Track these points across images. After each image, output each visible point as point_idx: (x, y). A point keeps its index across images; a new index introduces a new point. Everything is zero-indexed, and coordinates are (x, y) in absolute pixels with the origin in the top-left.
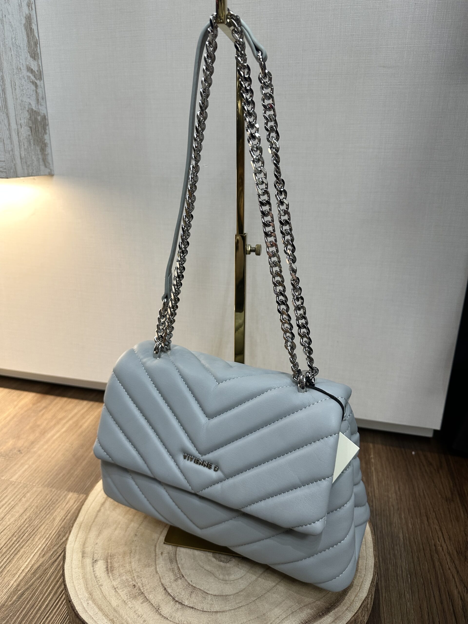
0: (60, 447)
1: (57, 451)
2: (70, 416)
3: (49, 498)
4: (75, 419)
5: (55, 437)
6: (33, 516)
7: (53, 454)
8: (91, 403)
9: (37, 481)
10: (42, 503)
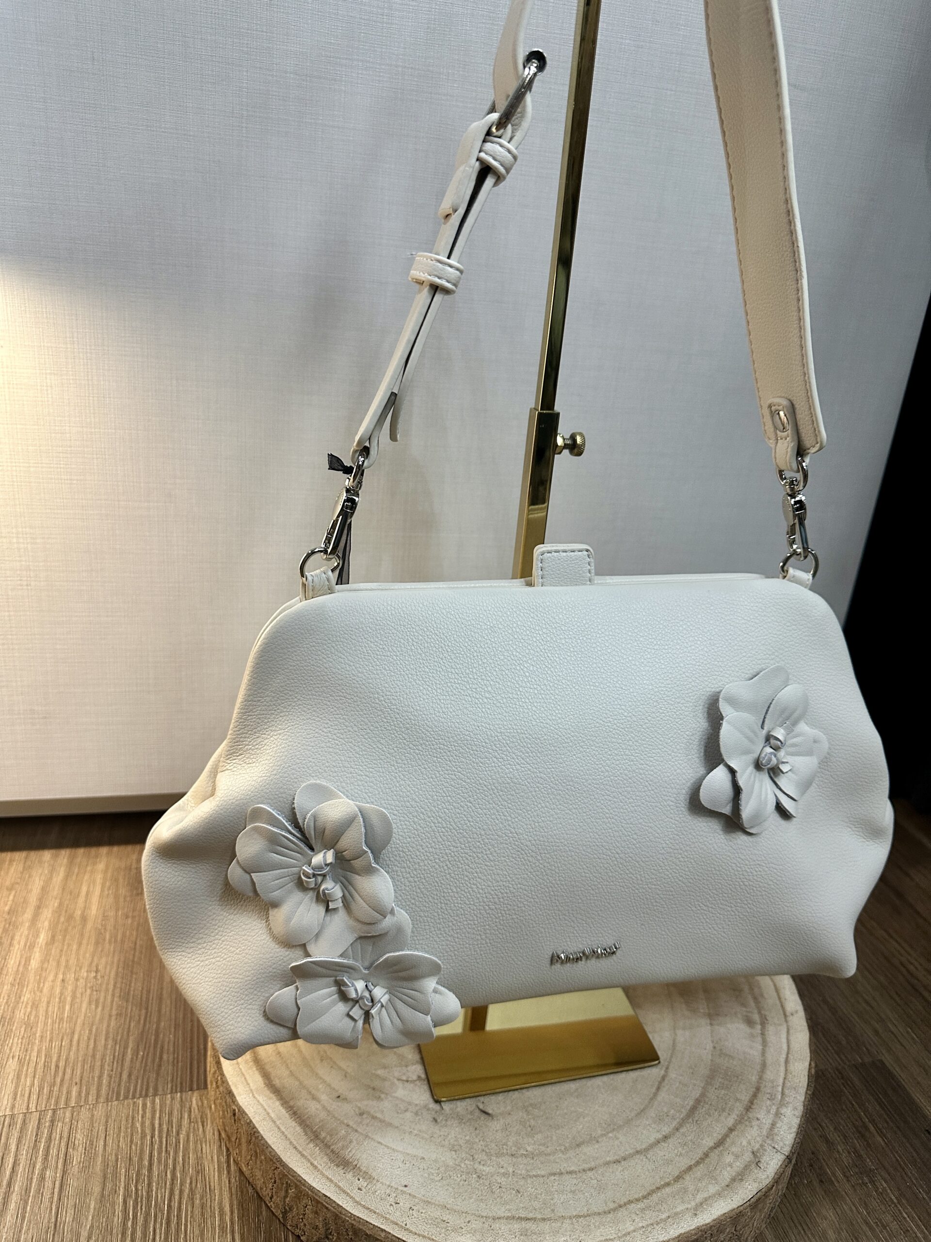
0: (70, 988)
1: (69, 999)
2: (33, 899)
3: (143, 1124)
4: (53, 903)
5: (34, 964)
6: (140, 1188)
7: (62, 1009)
8: (64, 854)
9: (74, 1093)
10: (136, 1146)
